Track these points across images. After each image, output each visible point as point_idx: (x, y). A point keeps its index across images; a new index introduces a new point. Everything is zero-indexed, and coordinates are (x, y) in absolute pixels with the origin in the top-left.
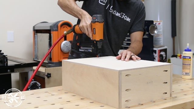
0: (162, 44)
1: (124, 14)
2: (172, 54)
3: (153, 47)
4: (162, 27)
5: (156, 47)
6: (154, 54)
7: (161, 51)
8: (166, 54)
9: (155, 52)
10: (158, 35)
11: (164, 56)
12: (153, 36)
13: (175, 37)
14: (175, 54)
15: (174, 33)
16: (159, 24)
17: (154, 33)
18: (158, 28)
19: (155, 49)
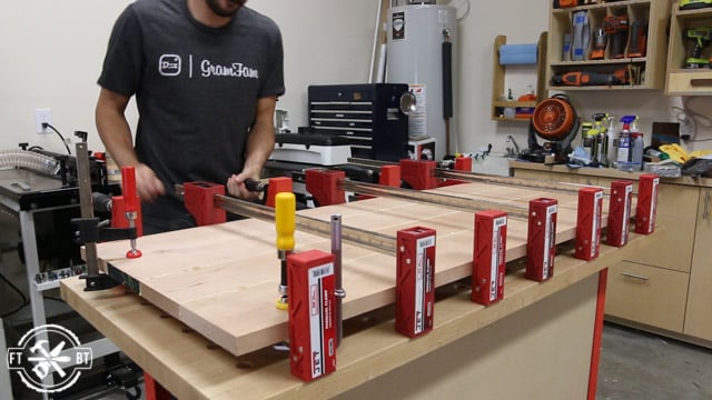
0: (425, 133)
1: (241, 65)
2: (444, 154)
3: (408, 139)
4: (424, 98)
5: (413, 140)
6: (410, 154)
7: (423, 147)
8: (433, 154)
9: (412, 148)
10: (417, 114)
11: (430, 157)
12: (407, 117)
13: (451, 119)
14: (451, 154)
15: (448, 111)
16: (419, 91)
17: (409, 110)
18: (418, 100)
19: (410, 143)
